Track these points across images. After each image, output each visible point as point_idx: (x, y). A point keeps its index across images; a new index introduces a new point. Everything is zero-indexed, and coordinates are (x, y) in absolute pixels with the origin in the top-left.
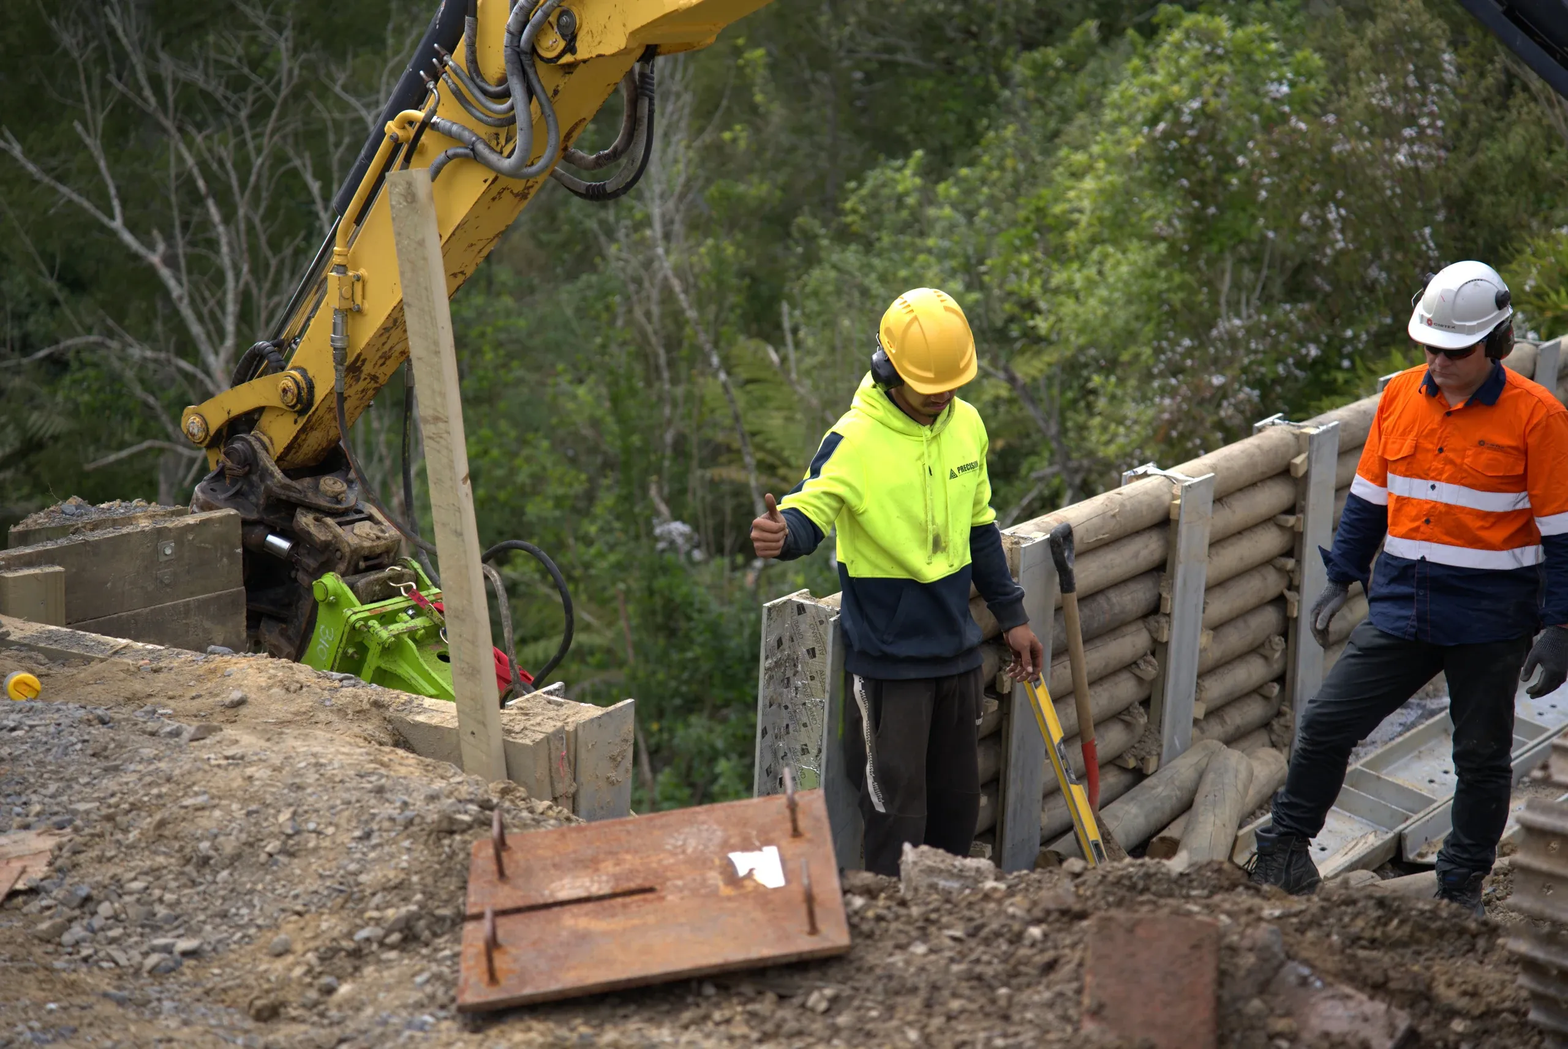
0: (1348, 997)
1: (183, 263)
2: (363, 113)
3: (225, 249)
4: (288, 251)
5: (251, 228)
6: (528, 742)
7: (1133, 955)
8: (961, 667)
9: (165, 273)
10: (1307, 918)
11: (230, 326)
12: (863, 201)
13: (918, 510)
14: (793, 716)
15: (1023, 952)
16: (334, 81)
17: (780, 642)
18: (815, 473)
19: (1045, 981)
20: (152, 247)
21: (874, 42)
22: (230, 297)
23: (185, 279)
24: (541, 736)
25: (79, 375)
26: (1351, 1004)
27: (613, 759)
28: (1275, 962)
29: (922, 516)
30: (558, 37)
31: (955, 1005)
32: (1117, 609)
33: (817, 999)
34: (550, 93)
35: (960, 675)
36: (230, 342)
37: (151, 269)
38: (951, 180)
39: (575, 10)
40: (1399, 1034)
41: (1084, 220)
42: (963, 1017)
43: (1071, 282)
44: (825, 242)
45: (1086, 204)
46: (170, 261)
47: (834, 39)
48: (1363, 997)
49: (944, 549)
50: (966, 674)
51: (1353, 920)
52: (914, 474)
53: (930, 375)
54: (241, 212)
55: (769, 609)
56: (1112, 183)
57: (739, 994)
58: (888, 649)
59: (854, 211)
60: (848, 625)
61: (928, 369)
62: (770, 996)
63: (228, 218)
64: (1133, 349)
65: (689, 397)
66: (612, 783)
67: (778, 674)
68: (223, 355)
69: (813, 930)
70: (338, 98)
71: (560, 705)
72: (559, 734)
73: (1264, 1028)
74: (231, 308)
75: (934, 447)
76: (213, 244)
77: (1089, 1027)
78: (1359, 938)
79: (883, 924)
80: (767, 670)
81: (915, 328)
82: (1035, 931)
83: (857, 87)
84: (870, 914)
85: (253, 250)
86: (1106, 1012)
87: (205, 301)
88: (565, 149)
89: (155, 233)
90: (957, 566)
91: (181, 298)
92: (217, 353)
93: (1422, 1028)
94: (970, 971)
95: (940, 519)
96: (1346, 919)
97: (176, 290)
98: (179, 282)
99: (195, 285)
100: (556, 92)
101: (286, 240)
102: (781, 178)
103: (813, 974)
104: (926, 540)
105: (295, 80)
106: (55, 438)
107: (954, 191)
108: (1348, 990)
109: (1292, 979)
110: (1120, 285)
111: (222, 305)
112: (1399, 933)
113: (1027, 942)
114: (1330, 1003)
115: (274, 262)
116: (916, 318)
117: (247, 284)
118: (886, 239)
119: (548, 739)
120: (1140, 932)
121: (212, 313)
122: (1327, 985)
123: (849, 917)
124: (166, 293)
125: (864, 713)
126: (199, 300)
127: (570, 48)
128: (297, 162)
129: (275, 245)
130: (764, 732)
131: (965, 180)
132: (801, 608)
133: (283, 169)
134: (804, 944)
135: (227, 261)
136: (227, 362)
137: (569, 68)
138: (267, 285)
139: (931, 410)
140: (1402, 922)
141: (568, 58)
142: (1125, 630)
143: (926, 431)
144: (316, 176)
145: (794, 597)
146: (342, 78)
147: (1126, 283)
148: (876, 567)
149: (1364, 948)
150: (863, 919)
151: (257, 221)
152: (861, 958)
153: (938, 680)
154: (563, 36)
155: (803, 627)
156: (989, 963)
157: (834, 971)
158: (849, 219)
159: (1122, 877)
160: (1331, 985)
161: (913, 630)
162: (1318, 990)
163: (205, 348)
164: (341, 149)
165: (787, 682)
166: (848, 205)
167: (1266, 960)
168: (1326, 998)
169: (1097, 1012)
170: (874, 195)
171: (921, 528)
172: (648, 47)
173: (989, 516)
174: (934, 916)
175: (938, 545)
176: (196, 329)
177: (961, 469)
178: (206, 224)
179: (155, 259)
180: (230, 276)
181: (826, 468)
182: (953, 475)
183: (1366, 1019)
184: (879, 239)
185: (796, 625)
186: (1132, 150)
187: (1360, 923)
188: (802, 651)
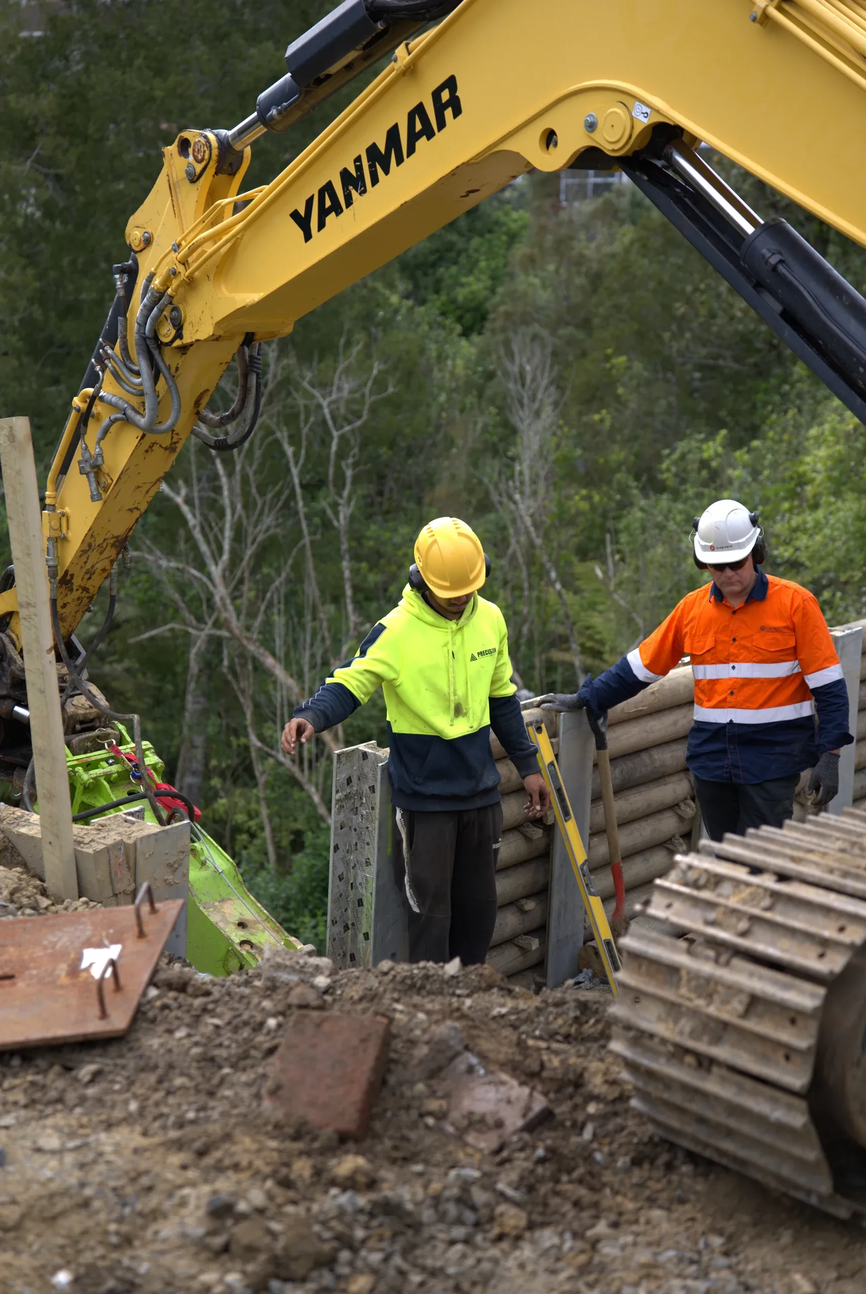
0: (503, 1083)
1: (197, 502)
2: (321, 400)
3: (226, 493)
4: (269, 496)
5: (245, 480)
6: (91, 851)
7: (314, 1046)
8: (479, 803)
9: (185, 509)
10: (523, 1016)
11: (226, 546)
12: (675, 463)
13: (443, 684)
14: (359, 836)
15: (260, 1038)
16: (303, 378)
17: (349, 781)
18: (363, 653)
19: (264, 1063)
20: (178, 493)
21: (704, 351)
22: (228, 526)
23: (197, 513)
24: (102, 847)
25: (136, 579)
26: (502, 1089)
27: (170, 866)
28: (449, 1054)
29: (445, 689)
30: (171, 327)
31: (179, 1081)
32: (658, 764)
33: (86, 1071)
34: (173, 370)
35: (479, 810)
36: (226, 557)
37: (177, 507)
38: (745, 449)
39: (181, 307)
40: (531, 1115)
41: (819, 478)
42: (180, 1093)
43: (805, 522)
44: (635, 492)
45: (819, 466)
46: (189, 501)
47: (675, 349)
48: (515, 1083)
49: (465, 715)
50: (484, 809)
51: (555, 1019)
52: (440, 657)
53: (447, 584)
54: (238, 468)
55: (339, 755)
56: (839, 452)
57: (37, 1066)
58: (417, 788)
59: (668, 470)
60: (392, 769)
61: (443, 578)
62: (57, 1069)
63: (230, 474)
64: (849, 573)
65: (539, 600)
66: (170, 884)
67: (348, 805)
68: (221, 566)
69: (104, 1015)
70: (305, 390)
71: (133, 823)
72: (119, 845)
73: (419, 1108)
74: (228, 533)
75: (458, 637)
76: (218, 490)
77: (267, 1104)
78: (557, 1033)
79: (166, 1012)
80: (338, 801)
81: (435, 547)
82: (272, 1022)
83: (697, 384)
84: (158, 1003)
85: (246, 493)
86: (281, 1093)
87: (211, 528)
88: (198, 413)
89: (181, 482)
90: (476, 727)
91: (194, 527)
92: (216, 564)
93: (558, 1110)
94: (205, 1053)
95: (461, 692)
96: (551, 1018)
97: (192, 521)
98: (194, 516)
99: (205, 517)
100: (177, 369)
101: (270, 487)
102: (636, 447)
103: (97, 1051)
104: (449, 707)
105: (279, 378)
106: (127, 621)
107: (746, 457)
108: (504, 1077)
109: (462, 1067)
110: (840, 525)
111: (222, 530)
112: (592, 1030)
113: (265, 1031)
114: (487, 1087)
115: (260, 502)
116: (435, 541)
117: (240, 518)
118: (691, 492)
119: (108, 849)
120: (326, 1027)
121: (216, 536)
122: (488, 1072)
123: (140, 1005)
124: (185, 522)
125: (404, 836)
126: (207, 529)
127: (179, 335)
128: (278, 435)
129: (262, 492)
130: (336, 848)
131: (756, 449)
132: (365, 755)
133: (270, 439)
134: (94, 1026)
135: (226, 502)
136: (224, 570)
137: (184, 349)
138: (254, 518)
139: (454, 609)
140: (597, 1022)
141: (178, 343)
142: (667, 779)
143: (452, 625)
144: (291, 443)
145: (362, 747)
146: (309, 375)
147: (845, 525)
148: (413, 726)
149: (558, 1041)
150: (153, 1007)
151: (251, 474)
152: (138, 1040)
153: (460, 813)
154: (174, 326)
155: (366, 770)
156: (228, 1047)
157: (113, 1050)
158: (665, 476)
159: (406, 977)
160: (492, 1073)
161: (437, 775)
162: (480, 1077)
163: (209, 561)
164: (308, 426)
165: (355, 811)
166: (664, 466)
167: (440, 1051)
168: (485, 1084)
169: (274, 1092)
170: (683, 457)
171: (446, 698)
172: (247, 334)
173: (510, 690)
174: (211, 1006)
175: (458, 711)
176: (204, 548)
177: (481, 654)
178: (216, 477)
179: (179, 500)
180: (228, 512)
181: (372, 651)
182: (473, 658)
183: (509, 1102)
184: (685, 491)
185: (361, 768)
186: (851, 427)
187: (560, 1021)
188: (366, 788)
